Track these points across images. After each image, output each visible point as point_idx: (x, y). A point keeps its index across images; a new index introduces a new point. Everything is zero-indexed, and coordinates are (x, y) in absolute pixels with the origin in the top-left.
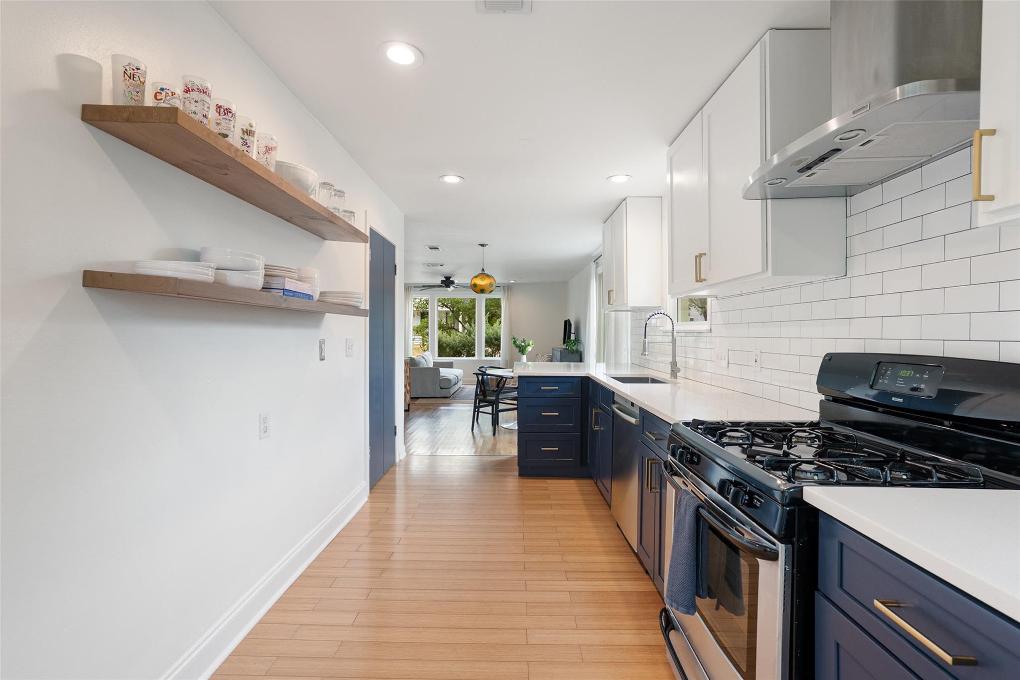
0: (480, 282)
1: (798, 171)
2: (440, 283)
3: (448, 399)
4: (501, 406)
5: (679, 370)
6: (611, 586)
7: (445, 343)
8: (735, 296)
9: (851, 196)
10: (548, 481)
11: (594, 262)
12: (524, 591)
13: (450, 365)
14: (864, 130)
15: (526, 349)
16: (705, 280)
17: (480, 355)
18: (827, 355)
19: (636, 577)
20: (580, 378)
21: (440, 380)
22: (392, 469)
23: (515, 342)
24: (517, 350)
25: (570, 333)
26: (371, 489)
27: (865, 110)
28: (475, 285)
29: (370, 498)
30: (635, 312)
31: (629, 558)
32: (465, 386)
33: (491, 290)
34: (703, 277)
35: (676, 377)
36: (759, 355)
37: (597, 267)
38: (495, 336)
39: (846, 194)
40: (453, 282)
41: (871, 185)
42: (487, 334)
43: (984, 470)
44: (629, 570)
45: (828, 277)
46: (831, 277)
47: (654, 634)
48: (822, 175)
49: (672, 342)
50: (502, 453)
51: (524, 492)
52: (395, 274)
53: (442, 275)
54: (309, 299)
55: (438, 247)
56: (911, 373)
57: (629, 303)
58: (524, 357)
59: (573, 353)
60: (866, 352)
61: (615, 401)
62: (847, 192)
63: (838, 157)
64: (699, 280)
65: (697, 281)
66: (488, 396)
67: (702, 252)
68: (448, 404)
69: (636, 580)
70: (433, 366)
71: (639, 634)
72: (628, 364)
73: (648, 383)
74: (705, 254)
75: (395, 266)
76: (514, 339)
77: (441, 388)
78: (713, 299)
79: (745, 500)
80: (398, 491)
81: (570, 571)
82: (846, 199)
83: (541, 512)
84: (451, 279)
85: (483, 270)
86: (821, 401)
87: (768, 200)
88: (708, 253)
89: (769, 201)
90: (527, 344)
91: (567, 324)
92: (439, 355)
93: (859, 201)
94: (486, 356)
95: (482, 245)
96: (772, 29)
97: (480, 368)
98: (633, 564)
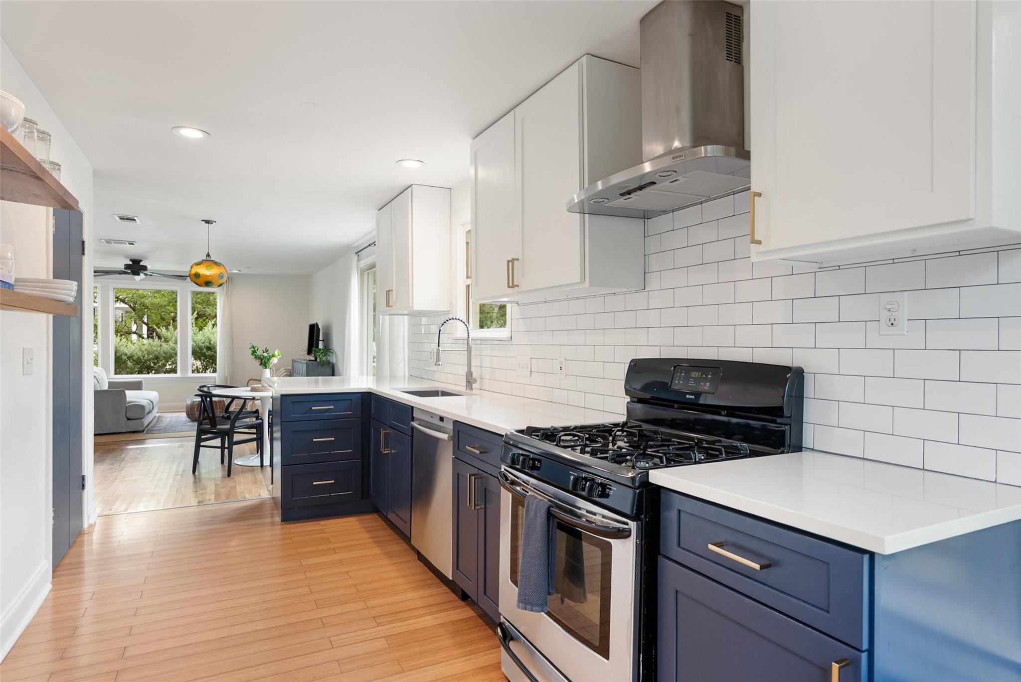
0: (204, 271)
1: (620, 195)
2: (123, 267)
3: (142, 434)
4: (237, 437)
5: (475, 381)
6: (428, 621)
7: (126, 354)
8: (538, 303)
9: (648, 219)
10: (322, 523)
11: (356, 254)
12: (330, 649)
13: (137, 386)
14: (676, 172)
15: (271, 361)
16: (518, 286)
17: (184, 370)
18: (633, 361)
19: (451, 606)
20: (360, 395)
21: (127, 407)
22: (79, 539)
23: (254, 352)
24: (257, 363)
25: (318, 340)
26: (54, 571)
27: (681, 158)
28: (197, 275)
29: (53, 584)
30: (415, 316)
31: (440, 589)
32: (162, 415)
33: (220, 283)
34: (515, 283)
35: (471, 389)
36: (564, 362)
37: (359, 260)
38: (207, 344)
39: (644, 216)
40: (145, 268)
41: (665, 212)
42: (194, 341)
43: (750, 446)
44: (444, 601)
45: (629, 290)
46: (631, 290)
47: (484, 656)
48: (636, 200)
49: (467, 350)
50: (248, 496)
51: (293, 539)
52: (83, 254)
53: (126, 257)
54: (9, 288)
55: (135, 218)
56: (699, 374)
57: (414, 305)
58: (267, 371)
59: (323, 365)
60: (661, 357)
61: (414, 417)
62: (646, 216)
63: (652, 188)
64: (512, 285)
65: (509, 287)
66: (218, 425)
67: (515, 258)
68: (141, 441)
69: (452, 609)
70: (108, 388)
71: (469, 660)
72: (405, 376)
73: (438, 396)
74: (518, 260)
75: (83, 242)
76: (254, 347)
77: (128, 419)
78: (513, 305)
79: (599, 491)
80: (87, 569)
81: (379, 616)
82: (644, 221)
83: (323, 559)
84: (141, 264)
85: (208, 255)
86: (628, 403)
87: (585, 215)
88: (520, 258)
89: (587, 216)
90: (271, 355)
91: (313, 330)
92: (115, 371)
93: (655, 224)
94: (193, 372)
95: (207, 222)
96: (588, 54)
97: (200, 387)
98: (446, 594)
